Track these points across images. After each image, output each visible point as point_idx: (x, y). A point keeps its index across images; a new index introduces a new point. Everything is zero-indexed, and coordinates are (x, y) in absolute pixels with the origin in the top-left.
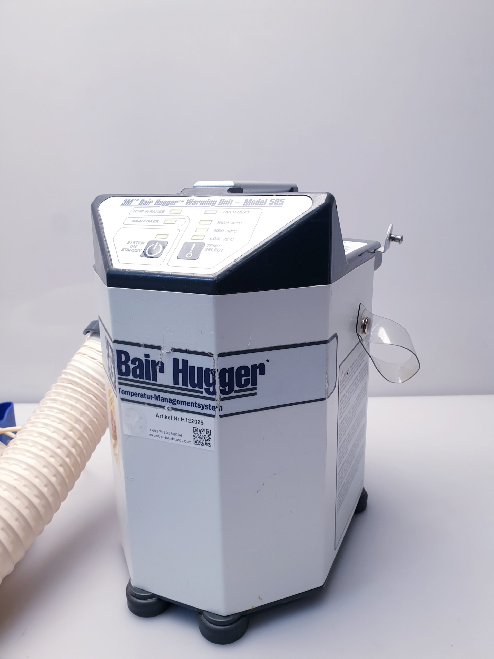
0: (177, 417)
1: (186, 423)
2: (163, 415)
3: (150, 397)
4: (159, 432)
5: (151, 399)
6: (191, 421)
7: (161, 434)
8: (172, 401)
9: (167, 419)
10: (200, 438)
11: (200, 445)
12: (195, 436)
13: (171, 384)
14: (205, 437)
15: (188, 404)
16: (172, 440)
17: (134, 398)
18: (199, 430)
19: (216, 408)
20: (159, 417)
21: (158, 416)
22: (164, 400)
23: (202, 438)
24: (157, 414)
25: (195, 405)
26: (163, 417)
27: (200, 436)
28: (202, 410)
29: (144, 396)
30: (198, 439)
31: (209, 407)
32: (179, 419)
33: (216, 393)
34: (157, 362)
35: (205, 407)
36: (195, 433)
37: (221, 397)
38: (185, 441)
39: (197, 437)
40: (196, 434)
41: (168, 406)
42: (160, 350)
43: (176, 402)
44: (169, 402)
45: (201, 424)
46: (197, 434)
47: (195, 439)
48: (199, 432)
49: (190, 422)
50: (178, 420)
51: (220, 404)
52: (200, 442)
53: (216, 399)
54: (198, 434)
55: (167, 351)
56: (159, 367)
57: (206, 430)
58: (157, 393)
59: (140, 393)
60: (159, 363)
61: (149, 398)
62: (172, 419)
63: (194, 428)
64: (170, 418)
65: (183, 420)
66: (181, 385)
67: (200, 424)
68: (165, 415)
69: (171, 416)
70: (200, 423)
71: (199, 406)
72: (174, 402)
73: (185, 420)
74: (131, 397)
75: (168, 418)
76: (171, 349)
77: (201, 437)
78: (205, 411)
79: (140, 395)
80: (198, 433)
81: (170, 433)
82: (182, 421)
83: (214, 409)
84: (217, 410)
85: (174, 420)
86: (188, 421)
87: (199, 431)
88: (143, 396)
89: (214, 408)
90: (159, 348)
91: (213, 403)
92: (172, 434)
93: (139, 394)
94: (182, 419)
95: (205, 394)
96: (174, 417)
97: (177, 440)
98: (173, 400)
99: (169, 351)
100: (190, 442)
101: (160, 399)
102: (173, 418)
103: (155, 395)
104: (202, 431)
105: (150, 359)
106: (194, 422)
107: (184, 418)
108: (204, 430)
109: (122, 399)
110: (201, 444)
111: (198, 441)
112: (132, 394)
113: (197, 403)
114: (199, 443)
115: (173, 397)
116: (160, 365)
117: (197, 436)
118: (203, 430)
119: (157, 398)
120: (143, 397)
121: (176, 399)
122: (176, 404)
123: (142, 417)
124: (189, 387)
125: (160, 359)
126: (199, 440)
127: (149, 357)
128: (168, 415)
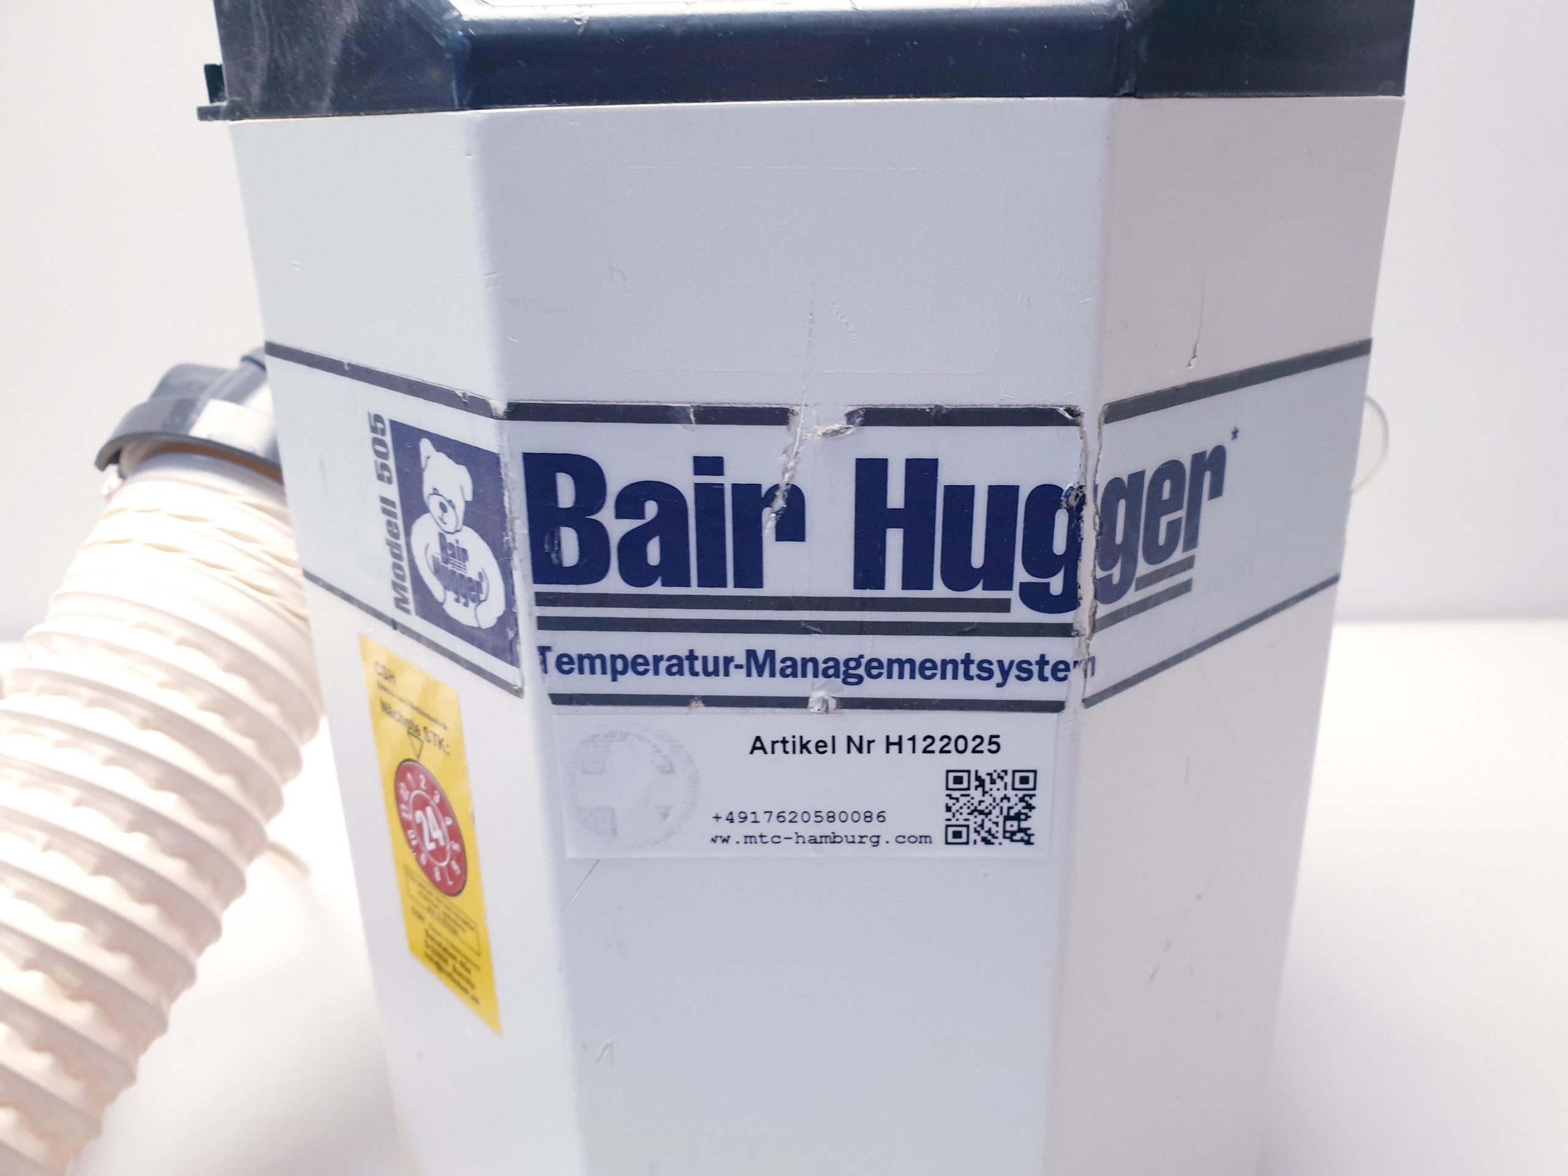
0: (861, 737)
1: (909, 760)
2: (789, 739)
3: (722, 666)
4: (762, 817)
5: (727, 674)
6: (937, 746)
7: (772, 828)
8: (842, 669)
9: (809, 752)
10: (981, 812)
11: (975, 842)
12: (954, 809)
13: (842, 585)
14: (1005, 804)
15: (925, 669)
16: (829, 844)
17: (630, 684)
18: (978, 778)
19: (1075, 666)
20: (765, 752)
21: (763, 748)
22: (794, 668)
23: (987, 811)
24: (758, 739)
25: (961, 668)
26: (789, 747)
27: (980, 802)
28: (999, 685)
29: (686, 664)
30: (971, 817)
31: (1035, 669)
32: (872, 745)
33: (1081, 599)
34: (764, 490)
35: (1014, 672)
36: (956, 794)
37: (1095, 613)
38: (900, 839)
39: (965, 811)
40: (957, 799)
41: (821, 694)
42: (784, 427)
43: (861, 671)
44: (826, 675)
45: (990, 751)
46: (963, 800)
47: (954, 822)
48: (976, 787)
49: (933, 752)
50: (869, 752)
51: (1090, 650)
52: (979, 829)
53: (1076, 626)
54: (968, 795)
55: (821, 430)
56: (777, 513)
57: (1010, 774)
58: (761, 643)
59: (666, 657)
60: (779, 494)
61: (716, 673)
62: (834, 752)
63: (951, 775)
64: (826, 746)
65: (894, 749)
66: (894, 587)
67: (982, 752)
68: (801, 737)
69: (833, 737)
70: (985, 747)
71: (985, 670)
72: (851, 672)
73: (907, 745)
74: (614, 679)
75: (817, 747)
76: (850, 417)
77: (982, 807)
78: (1016, 690)
79: (663, 665)
80: (972, 792)
81: (824, 815)
82: (888, 752)
83: (1061, 675)
84: (1076, 674)
85: (849, 752)
86: (921, 745)
87: (977, 783)
88: (678, 665)
89: (1060, 671)
90: (778, 416)
91: (1056, 649)
92: (831, 817)
93: (658, 659)
94: (889, 744)
95: (1021, 613)
96: (850, 739)
97: (857, 839)
98: (847, 661)
99: (836, 427)
100: (925, 839)
101: (779, 666)
102: (841, 744)
103: (751, 654)
104: (993, 782)
105: (728, 479)
106: (951, 747)
107: (900, 737)
108: (1002, 774)
109: (558, 699)
110: (985, 840)
111: (967, 826)
112: (620, 665)
113: (977, 657)
114: (973, 836)
115: (843, 647)
116: (779, 503)
117: (965, 808)
118: (995, 776)
119: (757, 663)
120: (681, 672)
121: (861, 656)
122: (860, 680)
123: (671, 765)
124: (940, 590)
125: (783, 473)
126: (974, 821)
127: (720, 473)
128: (812, 737)
